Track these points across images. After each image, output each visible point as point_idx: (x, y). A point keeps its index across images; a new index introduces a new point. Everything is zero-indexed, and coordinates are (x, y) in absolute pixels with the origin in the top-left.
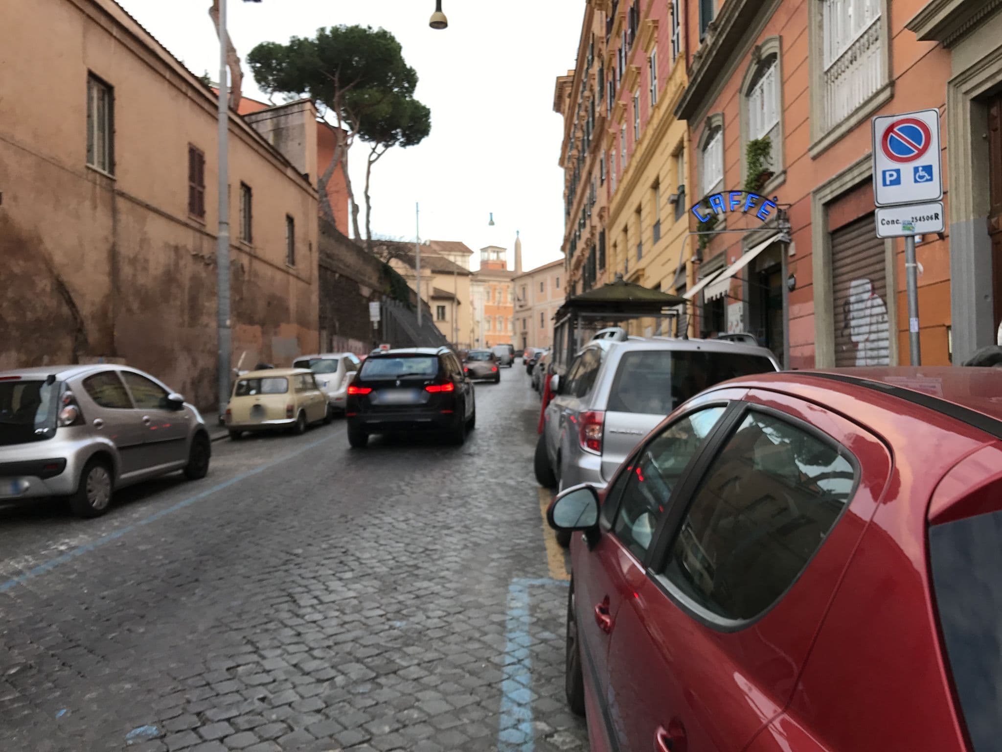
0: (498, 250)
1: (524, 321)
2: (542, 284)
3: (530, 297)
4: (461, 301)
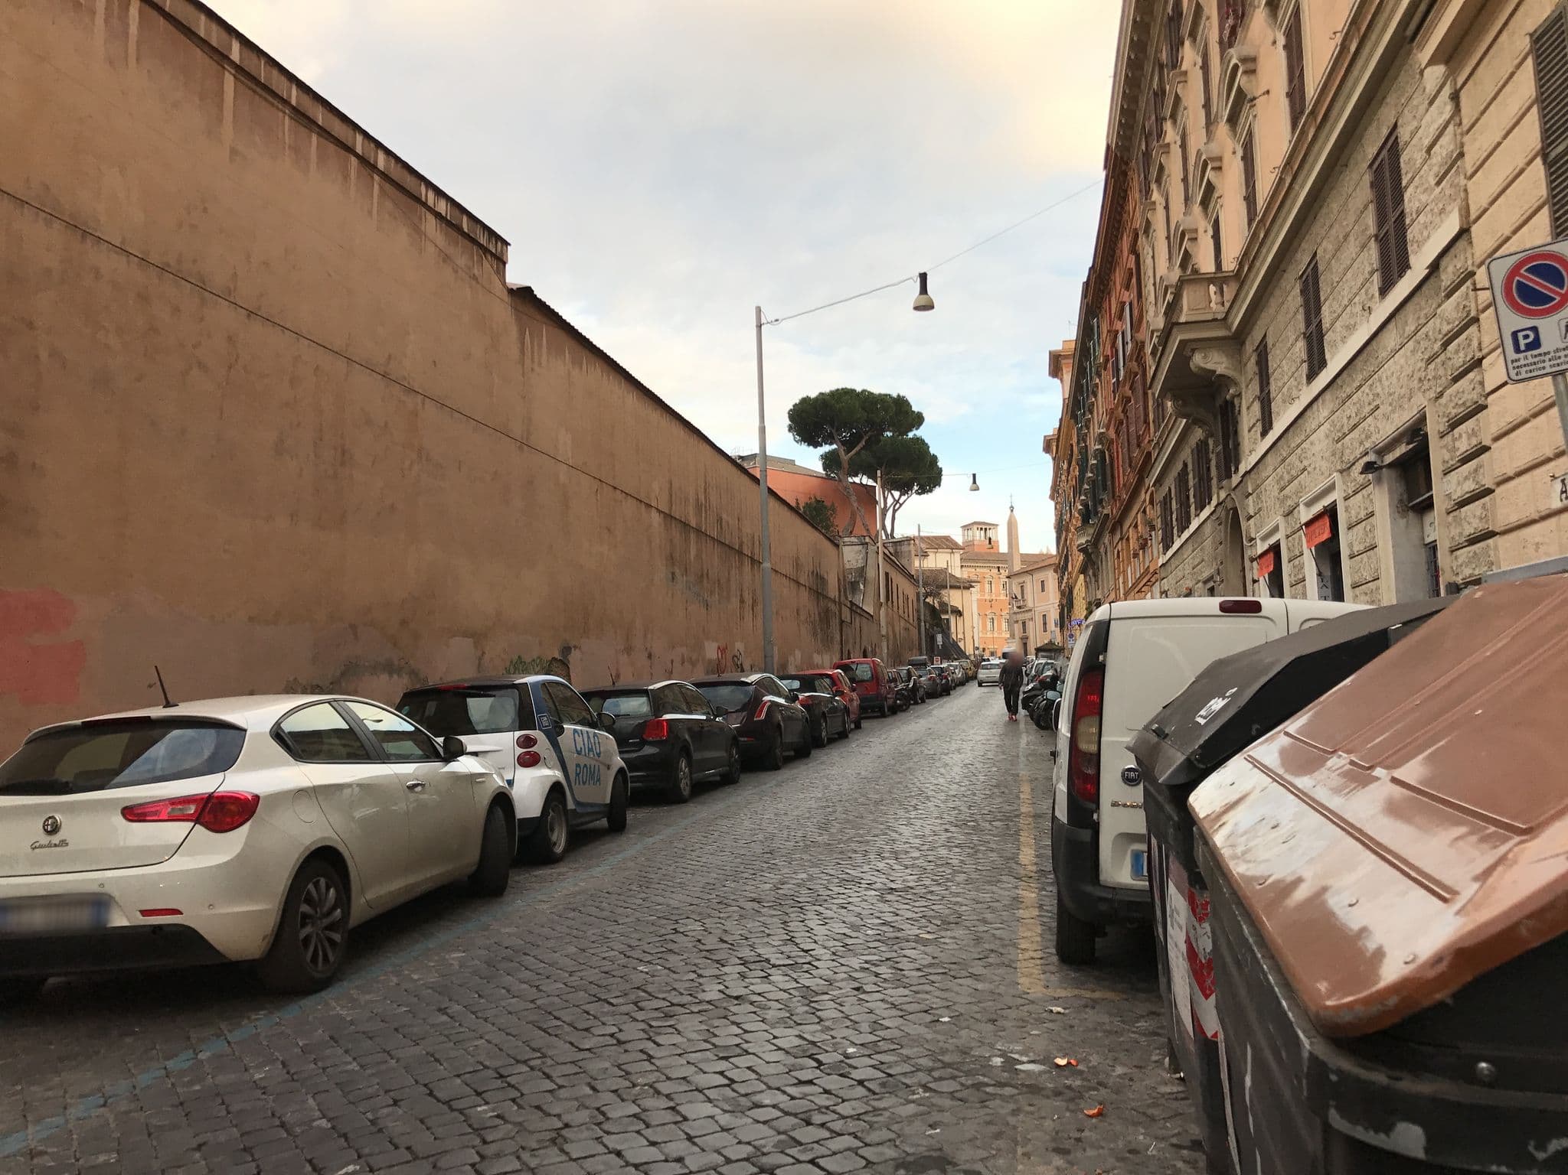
0: (985, 527)
1: (1024, 623)
2: (1043, 582)
3: (1029, 597)
4: (965, 613)
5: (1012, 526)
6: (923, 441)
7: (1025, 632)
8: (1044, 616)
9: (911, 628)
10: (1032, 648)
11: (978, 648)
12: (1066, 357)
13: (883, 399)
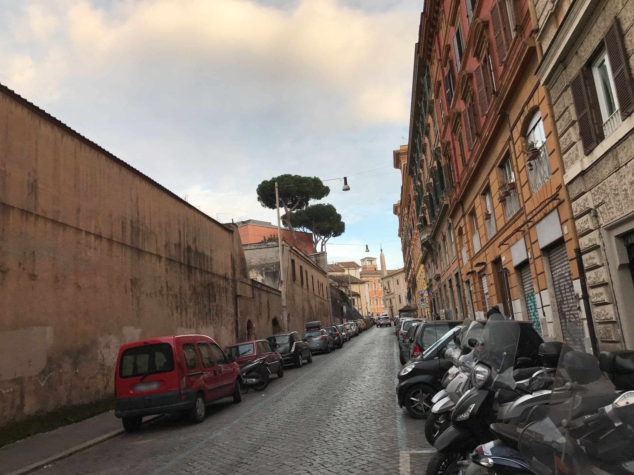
0: (370, 260)
1: (390, 300)
2: (397, 280)
3: (392, 287)
4: (361, 295)
5: (382, 258)
6: (333, 207)
7: (391, 304)
8: (399, 296)
9: (325, 302)
10: (396, 311)
11: (369, 313)
12: (402, 154)
13: (306, 180)
